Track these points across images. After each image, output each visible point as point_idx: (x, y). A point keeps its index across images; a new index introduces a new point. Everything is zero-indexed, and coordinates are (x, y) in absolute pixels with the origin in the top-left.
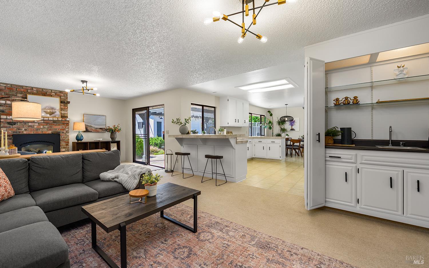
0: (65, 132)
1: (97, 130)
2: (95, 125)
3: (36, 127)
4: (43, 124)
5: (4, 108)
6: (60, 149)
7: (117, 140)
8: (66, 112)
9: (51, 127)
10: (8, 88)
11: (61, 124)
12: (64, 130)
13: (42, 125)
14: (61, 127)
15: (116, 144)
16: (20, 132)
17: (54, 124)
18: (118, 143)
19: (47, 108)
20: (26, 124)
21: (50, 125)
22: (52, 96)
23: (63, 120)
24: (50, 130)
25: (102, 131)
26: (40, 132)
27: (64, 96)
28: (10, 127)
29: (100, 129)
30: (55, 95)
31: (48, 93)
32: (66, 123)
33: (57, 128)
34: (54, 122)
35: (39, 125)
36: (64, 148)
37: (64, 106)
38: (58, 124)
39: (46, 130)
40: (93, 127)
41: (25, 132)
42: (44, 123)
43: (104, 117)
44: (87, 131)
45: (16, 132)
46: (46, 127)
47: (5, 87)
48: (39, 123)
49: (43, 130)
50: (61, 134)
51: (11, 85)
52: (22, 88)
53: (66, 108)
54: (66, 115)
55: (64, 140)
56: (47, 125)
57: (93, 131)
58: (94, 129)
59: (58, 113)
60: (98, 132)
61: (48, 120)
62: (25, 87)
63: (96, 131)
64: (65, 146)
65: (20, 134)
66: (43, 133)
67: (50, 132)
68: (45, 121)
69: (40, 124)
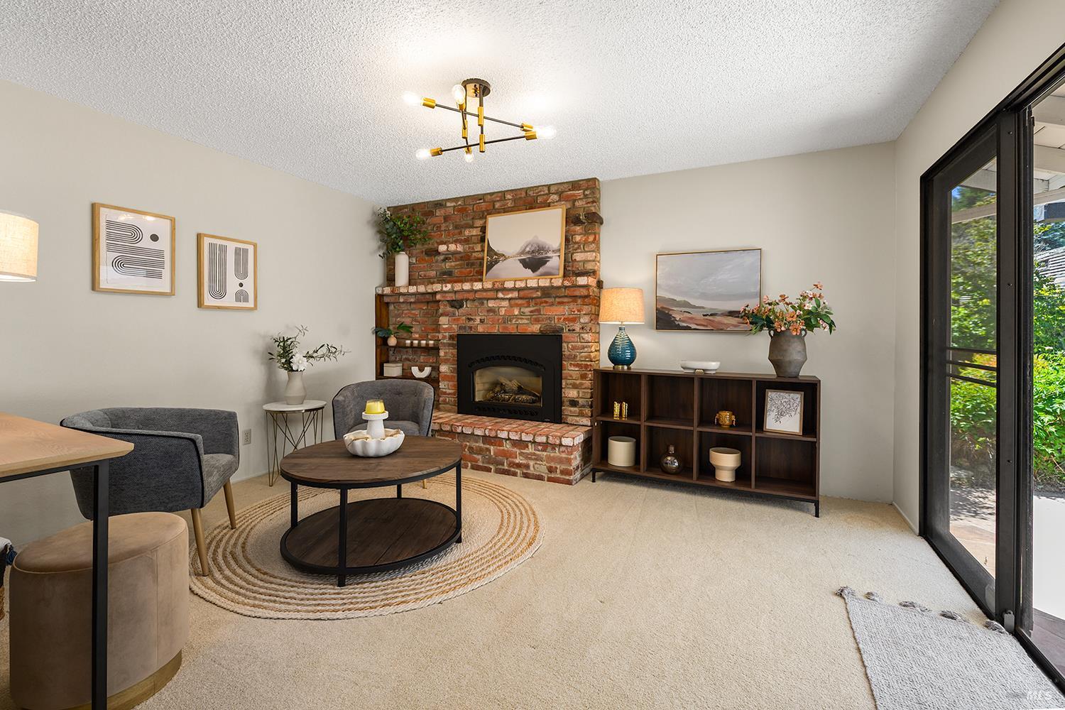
0: (577, 327)
1: (718, 319)
2: (704, 296)
3: (503, 312)
4: (520, 302)
5: (452, 263)
6: (562, 388)
7: (806, 372)
8: (590, 256)
9: (539, 311)
10: (459, 211)
11: (566, 300)
12: (574, 320)
13: (517, 305)
14: (563, 311)
15: (796, 399)
16: (471, 328)
17: (546, 302)
18: (810, 391)
19: (528, 249)
20: (483, 304)
21: (536, 304)
22: (549, 206)
23: (567, 283)
24: (537, 321)
25: (743, 327)
26: (512, 329)
27: (586, 196)
28: (454, 314)
29: (732, 314)
30: (560, 200)
31: (540, 200)
32: (581, 297)
33: (556, 314)
34: (547, 292)
35: (511, 306)
36: (575, 386)
37: (586, 233)
38: (557, 300)
39: (526, 322)
40: (694, 307)
41: (481, 329)
42: (520, 298)
43: (751, 259)
44: (664, 320)
45: (465, 328)
46: (527, 310)
47: (454, 207)
48: (510, 299)
49: (520, 321)
50: (565, 334)
51: (464, 198)
52: (484, 202)
53: (591, 238)
54: (589, 266)
55: (575, 356)
56: (529, 306)
57: (693, 326)
58: (698, 315)
59: (555, 262)
60: (719, 329)
61: (526, 288)
62: (489, 197)
63: (711, 324)
64: (578, 382)
65: (472, 333)
66: (521, 331)
67: (535, 328)
68: (522, 293)
69: (513, 302)
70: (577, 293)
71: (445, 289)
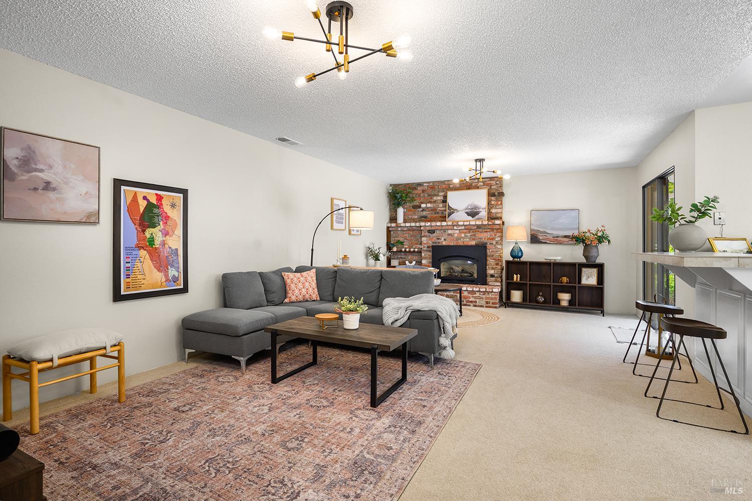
0: (494, 242)
1: (559, 239)
2: (553, 229)
3: (456, 235)
4: (465, 231)
5: (427, 213)
6: (486, 270)
7: (599, 261)
8: (499, 211)
9: (475, 235)
10: (430, 188)
11: (488, 230)
12: (492, 239)
13: (463, 232)
14: (488, 235)
15: (595, 271)
16: (439, 243)
17: (478, 231)
18: (600, 268)
19: (469, 207)
20: (445, 232)
21: (473, 232)
22: (478, 188)
23: (490, 223)
24: (474, 239)
25: (571, 242)
26: (460, 243)
27: (497, 184)
28: (430, 236)
29: (566, 237)
30: (484, 185)
31: (473, 184)
32: (496, 229)
33: (483, 236)
34: (479, 227)
35: (460, 233)
36: (493, 269)
37: (497, 200)
38: (484, 230)
39: (468, 240)
40: (549, 234)
41: (444, 243)
42: (465, 229)
43: (574, 214)
44: (534, 239)
45: (436, 243)
46: (469, 235)
47: (428, 186)
48: (460, 230)
49: (465, 240)
50: (488, 246)
51: (433, 182)
52: (444, 184)
53: (499, 203)
54: (498, 215)
55: (493, 255)
56: (469, 233)
57: (548, 242)
58: (550, 237)
59: (484, 214)
60: (560, 243)
61: (470, 225)
62: (447, 182)
63: (557, 241)
64: (494, 267)
65: (439, 245)
66: (465, 244)
67: (473, 243)
68: (466, 227)
69: (461, 231)
70: (495, 227)
71: (426, 225)
